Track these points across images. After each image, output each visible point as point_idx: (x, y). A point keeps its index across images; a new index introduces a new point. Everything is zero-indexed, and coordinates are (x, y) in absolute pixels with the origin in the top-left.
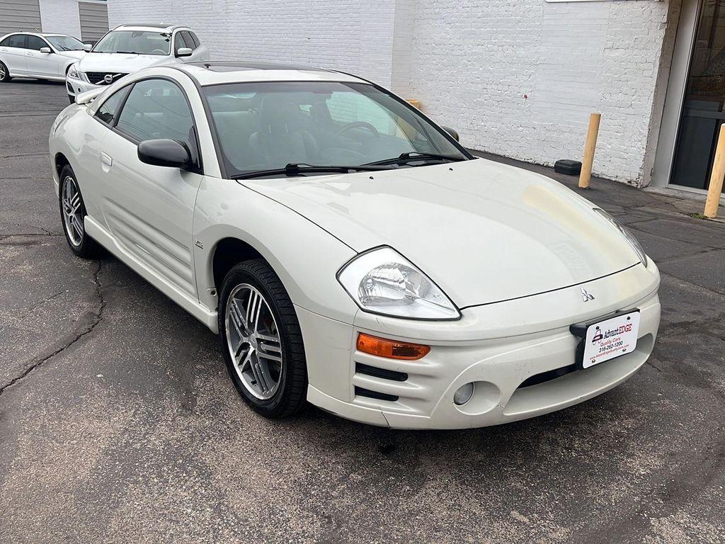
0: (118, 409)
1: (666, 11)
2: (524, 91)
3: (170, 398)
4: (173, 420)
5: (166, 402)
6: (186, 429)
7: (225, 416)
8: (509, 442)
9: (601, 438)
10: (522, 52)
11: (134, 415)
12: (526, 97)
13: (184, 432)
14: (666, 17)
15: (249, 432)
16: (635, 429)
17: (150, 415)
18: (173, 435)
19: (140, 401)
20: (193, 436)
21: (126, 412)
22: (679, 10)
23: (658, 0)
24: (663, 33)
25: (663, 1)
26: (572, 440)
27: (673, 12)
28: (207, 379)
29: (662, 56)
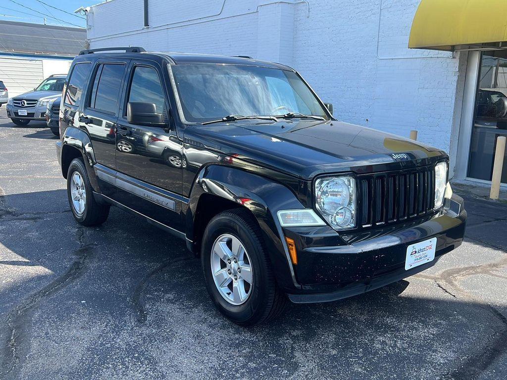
0: (95, 322)
1: (457, 64)
2: (366, 117)
3: (130, 315)
4: (132, 329)
5: (126, 318)
6: (140, 335)
7: (166, 327)
9: (415, 340)
10: (362, 91)
12: (367, 120)
13: (139, 337)
14: (457, 68)
15: (182, 337)
16: (438, 335)
17: (117, 326)
18: (131, 338)
19: (110, 318)
20: (144, 339)
21: (101, 324)
22: (466, 64)
23: (452, 57)
24: (456, 78)
25: (455, 58)
26: (396, 341)
27: (462, 65)
28: (154, 303)
29: (457, 92)
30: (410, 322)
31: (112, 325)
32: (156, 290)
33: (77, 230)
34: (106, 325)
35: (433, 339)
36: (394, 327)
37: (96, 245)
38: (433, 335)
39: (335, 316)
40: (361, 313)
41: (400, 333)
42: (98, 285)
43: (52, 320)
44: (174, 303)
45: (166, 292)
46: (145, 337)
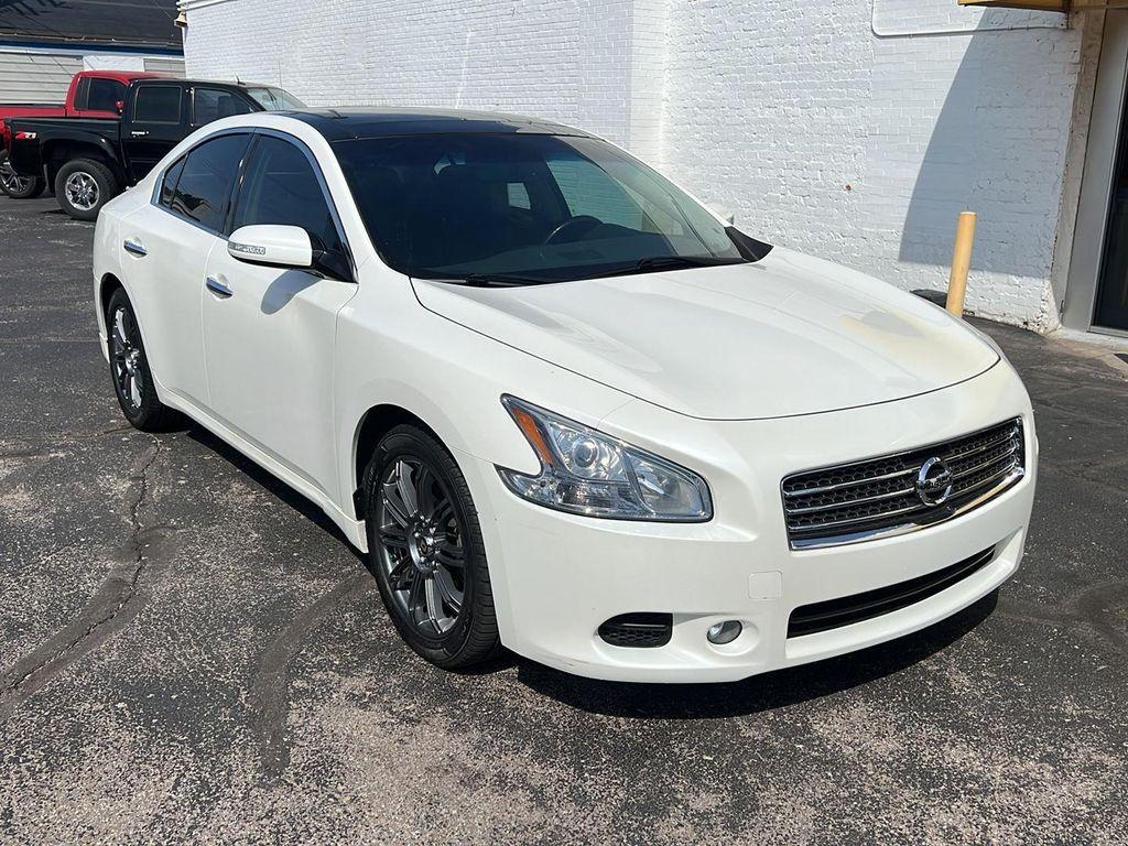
0: (147, 772)
1: (1077, 45)
2: (846, 179)
3: (244, 748)
4: (246, 796)
5: (233, 759)
6: (267, 816)
7: (340, 788)
8: (868, 833)
9: (1041, 823)
10: (838, 116)
11: (174, 788)
12: (848, 188)
13: (264, 822)
14: (1078, 54)
15: (383, 820)
16: (1103, 803)
17: (205, 784)
18: (242, 828)
19: (189, 757)
20: (279, 832)
21: (161, 780)
22: (1099, 43)
23: (1065, 27)
24: (1074, 80)
25: (1072, 29)
26: (985, 829)
27: (1090, 46)
28: (311, 709)
29: (1074, 116)
30: (1016, 759)
31: (193, 782)
32: (319, 667)
33: (128, 485)
34: (177, 783)
35: (1091, 820)
36: (975, 779)
37: (174, 528)
38: (1088, 803)
39: (808, 743)
40: (878, 734)
41: (993, 799)
42: (168, 650)
43: (28, 768)
44: (365, 707)
45: (346, 670)
46: (280, 824)
